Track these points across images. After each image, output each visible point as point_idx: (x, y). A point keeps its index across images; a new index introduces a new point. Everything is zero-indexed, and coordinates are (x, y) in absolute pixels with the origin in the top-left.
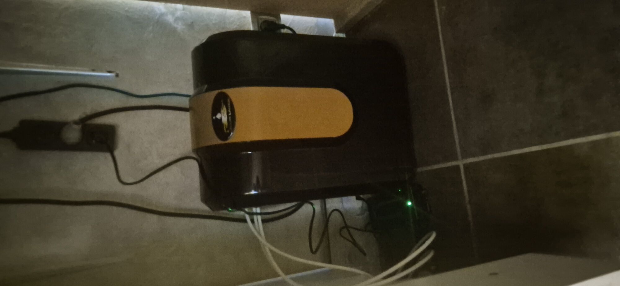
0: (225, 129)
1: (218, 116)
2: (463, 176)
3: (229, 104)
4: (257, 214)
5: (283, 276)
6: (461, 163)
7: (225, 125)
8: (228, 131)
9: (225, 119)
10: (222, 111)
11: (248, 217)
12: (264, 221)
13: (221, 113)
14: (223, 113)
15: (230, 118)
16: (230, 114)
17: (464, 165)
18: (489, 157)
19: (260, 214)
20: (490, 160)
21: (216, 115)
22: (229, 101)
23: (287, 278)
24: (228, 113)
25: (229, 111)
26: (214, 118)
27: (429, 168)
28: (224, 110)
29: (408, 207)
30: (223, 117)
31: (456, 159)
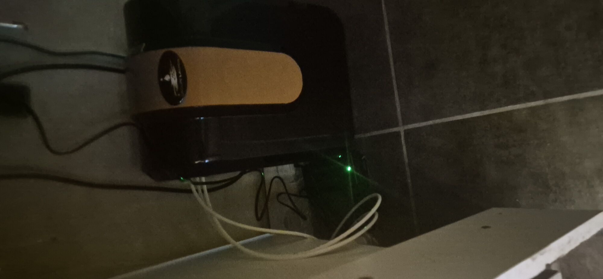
0: (175, 93)
1: (167, 78)
2: (403, 142)
3: (179, 65)
4: (202, 184)
5: (233, 243)
6: (401, 129)
7: (176, 88)
8: (179, 95)
9: (175, 82)
10: (171, 73)
11: (193, 187)
12: (209, 191)
13: (170, 75)
14: (172, 74)
15: (181, 80)
16: (181, 76)
17: (405, 131)
18: (430, 122)
19: (206, 183)
20: (431, 126)
21: (163, 77)
22: (178, 60)
23: (239, 244)
24: (178, 75)
25: (180, 73)
26: (162, 80)
27: (368, 135)
28: (174, 73)
29: (346, 173)
30: (173, 79)
31: (397, 125)
